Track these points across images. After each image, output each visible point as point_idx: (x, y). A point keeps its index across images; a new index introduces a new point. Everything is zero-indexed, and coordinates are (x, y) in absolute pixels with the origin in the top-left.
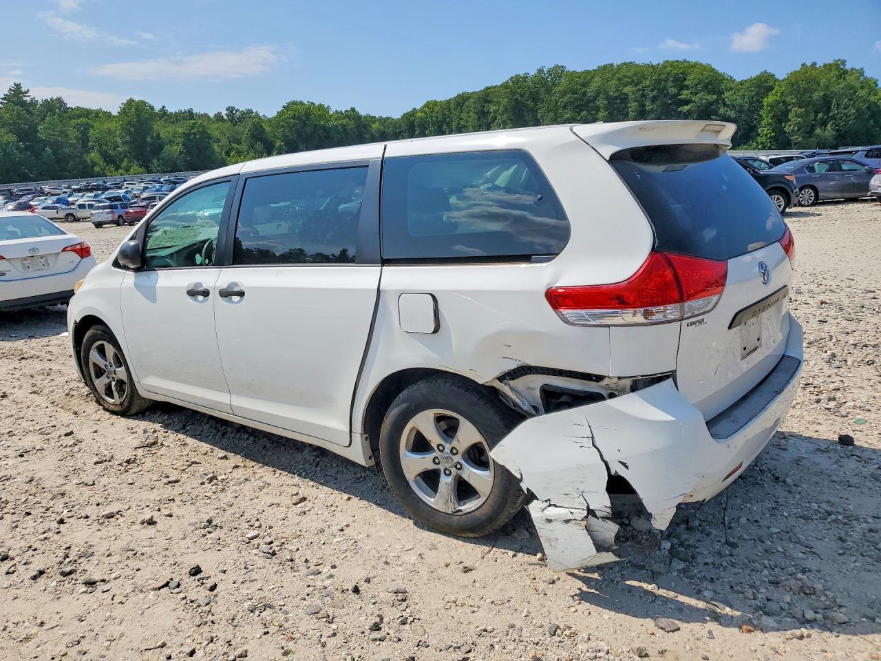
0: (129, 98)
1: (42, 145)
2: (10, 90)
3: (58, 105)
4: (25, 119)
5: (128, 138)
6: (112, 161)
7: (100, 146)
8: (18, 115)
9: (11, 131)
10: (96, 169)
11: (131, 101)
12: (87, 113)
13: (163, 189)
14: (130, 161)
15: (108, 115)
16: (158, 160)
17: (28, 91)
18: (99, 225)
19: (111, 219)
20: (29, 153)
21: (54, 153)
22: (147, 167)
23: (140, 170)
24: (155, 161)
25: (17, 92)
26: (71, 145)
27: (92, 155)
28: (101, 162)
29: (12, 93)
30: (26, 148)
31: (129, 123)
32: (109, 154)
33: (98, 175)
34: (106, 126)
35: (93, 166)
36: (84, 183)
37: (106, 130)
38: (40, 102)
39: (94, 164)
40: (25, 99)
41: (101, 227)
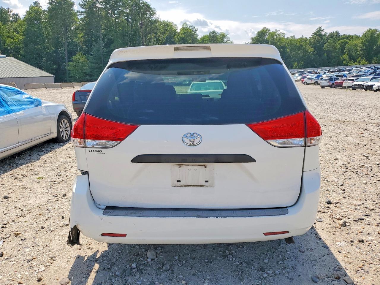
0: (369, 28)
1: (323, 52)
2: (317, 30)
3: (336, 35)
4: (320, 42)
5: (364, 47)
6: (353, 59)
7: (349, 51)
8: (317, 40)
9: (312, 47)
10: (344, 62)
11: (370, 29)
12: (348, 37)
13: (369, 72)
14: (362, 58)
15: (358, 37)
16: (377, 58)
17: (324, 29)
18: (323, 87)
19: (328, 85)
20: (317, 56)
21: (327, 56)
22: (369, 61)
23: (366, 62)
24: (375, 58)
25: (320, 30)
26: (336, 52)
27: (344, 56)
28: (348, 59)
29: (317, 31)
30: (317, 54)
31: (366, 40)
32: (352, 55)
33: (345, 65)
34: (355, 42)
35: (343, 61)
36: (336, 68)
37: (354, 44)
38: (329, 34)
39: (344, 60)
40: (321, 33)
41: (324, 88)
